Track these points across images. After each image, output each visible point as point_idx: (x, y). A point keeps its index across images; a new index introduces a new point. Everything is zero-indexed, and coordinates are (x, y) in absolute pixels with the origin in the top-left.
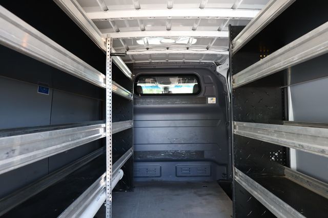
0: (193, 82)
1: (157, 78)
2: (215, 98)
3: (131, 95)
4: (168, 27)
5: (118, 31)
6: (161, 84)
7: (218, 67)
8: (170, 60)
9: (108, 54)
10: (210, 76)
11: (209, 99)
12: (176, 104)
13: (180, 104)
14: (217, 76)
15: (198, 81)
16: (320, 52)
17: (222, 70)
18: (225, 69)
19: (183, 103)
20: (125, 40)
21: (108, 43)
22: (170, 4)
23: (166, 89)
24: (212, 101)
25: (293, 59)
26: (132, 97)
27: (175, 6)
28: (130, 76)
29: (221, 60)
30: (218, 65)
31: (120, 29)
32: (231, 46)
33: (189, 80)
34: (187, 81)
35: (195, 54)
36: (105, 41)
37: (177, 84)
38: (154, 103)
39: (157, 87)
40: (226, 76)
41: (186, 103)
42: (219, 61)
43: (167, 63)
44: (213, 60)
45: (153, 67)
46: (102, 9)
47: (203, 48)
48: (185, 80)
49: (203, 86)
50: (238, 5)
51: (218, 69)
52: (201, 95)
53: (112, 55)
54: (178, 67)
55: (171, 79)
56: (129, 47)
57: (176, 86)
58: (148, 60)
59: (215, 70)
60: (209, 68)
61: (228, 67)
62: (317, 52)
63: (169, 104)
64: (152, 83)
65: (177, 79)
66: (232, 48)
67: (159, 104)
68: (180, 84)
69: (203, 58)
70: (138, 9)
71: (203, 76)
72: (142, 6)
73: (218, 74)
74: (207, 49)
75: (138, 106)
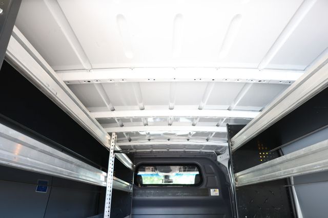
0: (194, 171)
1: (157, 167)
2: (218, 190)
3: (131, 187)
4: (169, 122)
5: (122, 126)
6: (161, 172)
7: (218, 157)
8: (170, 149)
9: (112, 151)
10: (211, 166)
11: (212, 190)
12: (178, 196)
13: (181, 196)
14: (218, 166)
15: (200, 170)
16: (317, 170)
17: (223, 159)
18: (226, 159)
19: (185, 195)
20: (127, 133)
21: (112, 141)
22: (171, 105)
23: (166, 177)
24: (215, 192)
25: (292, 171)
26: (132, 189)
27: (176, 107)
28: (130, 167)
29: (221, 149)
30: (219, 154)
31: (124, 124)
32: (230, 143)
33: (189, 168)
34: (187, 169)
35: (195, 145)
36: (109, 138)
37: (178, 172)
38: (154, 195)
39: (157, 175)
40: (227, 166)
41: (188, 196)
42: (219, 151)
43: (168, 152)
44: (213, 150)
45: (154, 156)
46: (109, 109)
47: (203, 139)
48: (186, 168)
49: (204, 176)
50: (234, 106)
51: (220, 159)
52: (203, 187)
53: (115, 152)
54: (179, 156)
55: (172, 167)
56: (132, 138)
57: (177, 174)
58: (149, 149)
59: (216, 160)
60: (210, 158)
61: (228, 157)
62: (314, 169)
63: (170, 196)
64: (152, 171)
65: (178, 167)
66: (232, 145)
67: (160, 196)
68: (180, 173)
69: (203, 148)
70: (143, 109)
71: (204, 166)
72: (146, 107)
73: (219, 163)
74: (207, 140)
75: (138, 197)
